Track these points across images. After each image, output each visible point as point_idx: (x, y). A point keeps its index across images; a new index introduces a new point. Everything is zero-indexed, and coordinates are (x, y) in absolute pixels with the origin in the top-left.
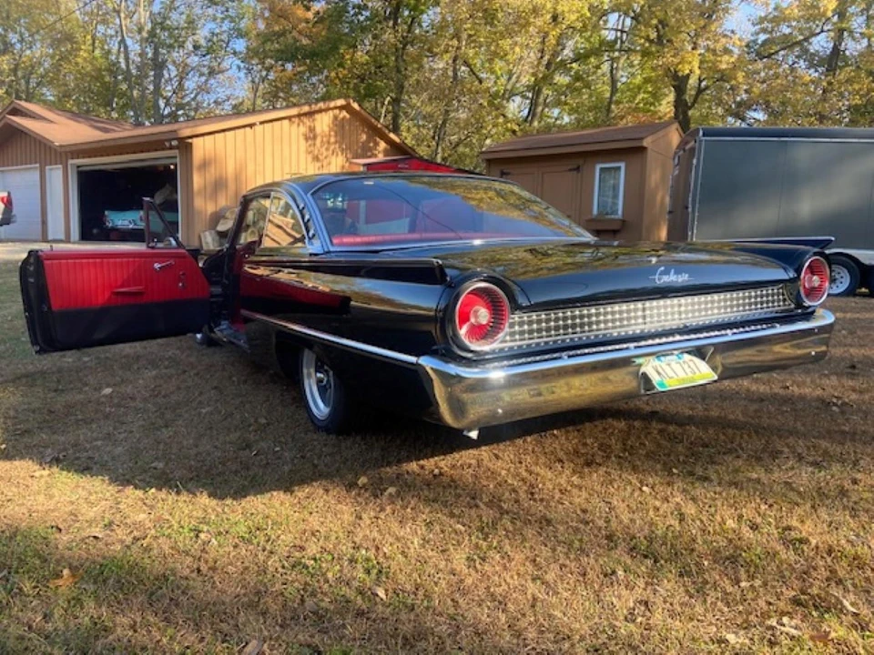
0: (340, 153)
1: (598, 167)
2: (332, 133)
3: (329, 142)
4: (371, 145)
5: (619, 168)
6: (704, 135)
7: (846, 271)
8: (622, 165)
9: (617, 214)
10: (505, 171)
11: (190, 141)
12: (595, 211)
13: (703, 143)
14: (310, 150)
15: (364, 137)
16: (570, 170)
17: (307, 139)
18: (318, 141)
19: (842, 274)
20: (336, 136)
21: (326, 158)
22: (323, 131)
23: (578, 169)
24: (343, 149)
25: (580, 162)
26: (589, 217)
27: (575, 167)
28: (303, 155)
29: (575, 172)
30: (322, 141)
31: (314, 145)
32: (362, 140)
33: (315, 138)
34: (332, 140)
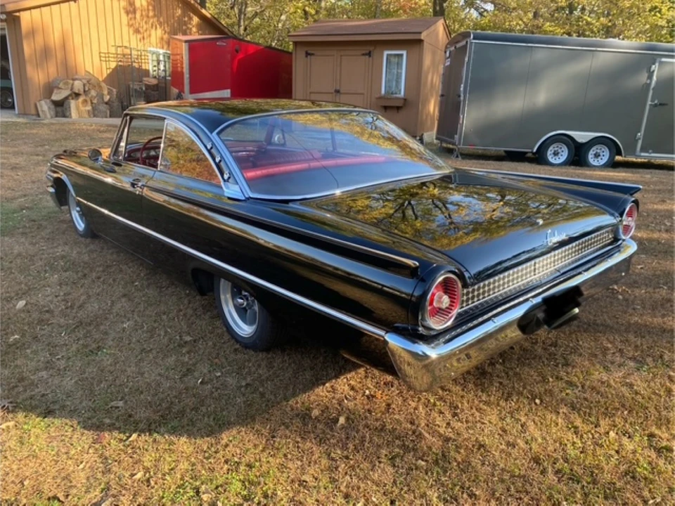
0: (158, 26)
1: (386, 53)
2: (151, 8)
3: (148, 17)
4: (186, 19)
5: (402, 55)
6: (474, 39)
7: (565, 147)
8: (404, 53)
9: (400, 94)
10: (309, 52)
11: (17, 14)
12: (383, 92)
13: (473, 44)
14: (131, 23)
15: (179, 12)
16: (363, 55)
17: (127, 13)
18: (138, 15)
19: (563, 149)
20: (154, 10)
21: (146, 30)
22: (142, 5)
23: (369, 54)
24: (161, 23)
25: (371, 48)
26: (378, 96)
27: (368, 52)
28: (125, 29)
29: (367, 57)
30: (142, 15)
31: (135, 18)
32: (177, 15)
33: (134, 12)
34: (151, 14)
